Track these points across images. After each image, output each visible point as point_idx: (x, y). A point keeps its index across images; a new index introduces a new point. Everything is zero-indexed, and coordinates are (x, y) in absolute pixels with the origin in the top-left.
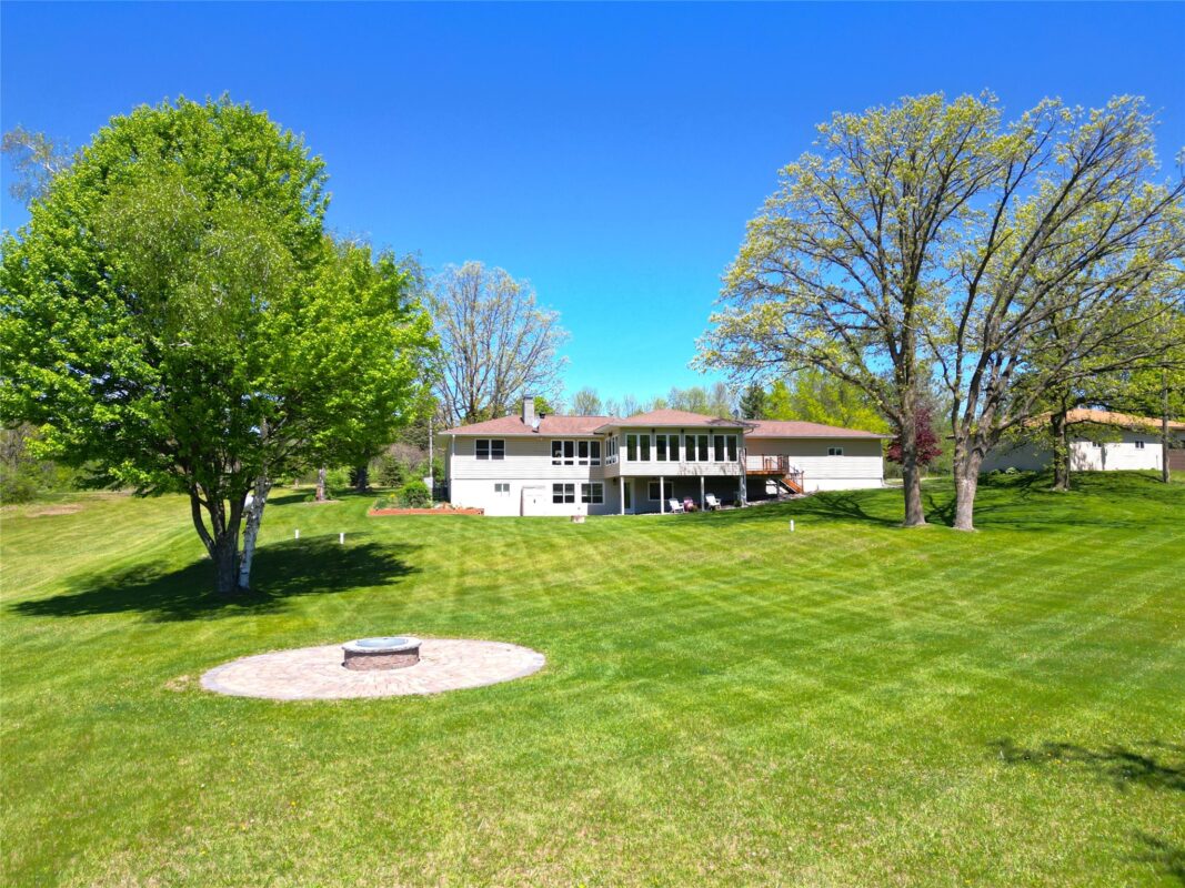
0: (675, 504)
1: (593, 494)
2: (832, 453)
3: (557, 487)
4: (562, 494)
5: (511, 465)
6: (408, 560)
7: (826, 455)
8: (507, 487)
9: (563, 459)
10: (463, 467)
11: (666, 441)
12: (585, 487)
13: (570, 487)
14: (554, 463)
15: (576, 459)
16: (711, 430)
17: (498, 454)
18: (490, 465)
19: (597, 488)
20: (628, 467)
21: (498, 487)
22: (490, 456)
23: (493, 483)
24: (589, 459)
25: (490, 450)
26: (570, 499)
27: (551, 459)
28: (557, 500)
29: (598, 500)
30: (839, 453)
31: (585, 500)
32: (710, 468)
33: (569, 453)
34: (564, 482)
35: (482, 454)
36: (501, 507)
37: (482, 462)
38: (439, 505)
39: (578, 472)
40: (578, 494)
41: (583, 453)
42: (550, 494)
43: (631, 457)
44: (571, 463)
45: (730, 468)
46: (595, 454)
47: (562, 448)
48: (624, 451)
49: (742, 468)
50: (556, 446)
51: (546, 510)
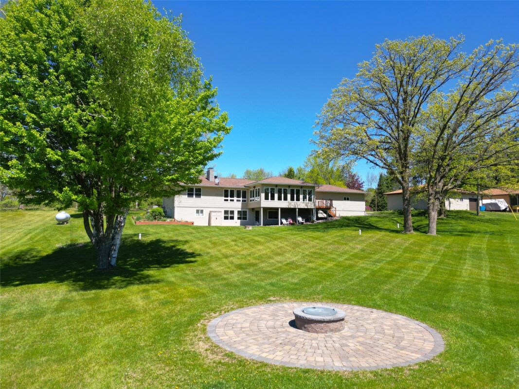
0: (284, 221)
1: (242, 215)
2: (345, 199)
3: (226, 212)
4: (229, 215)
5: (205, 201)
7: (342, 200)
8: (202, 212)
9: (229, 198)
10: (181, 201)
11: (282, 191)
12: (239, 212)
13: (232, 212)
14: (225, 200)
15: (235, 199)
16: (302, 187)
17: (198, 195)
18: (194, 200)
19: (245, 213)
20: (264, 203)
21: (198, 211)
22: (194, 196)
23: (195, 210)
24: (241, 199)
25: (194, 193)
26: (232, 218)
27: (224, 198)
28: (226, 218)
29: (245, 218)
30: (348, 199)
31: (239, 218)
32: (301, 204)
33: (232, 196)
34: (229, 210)
35: (190, 195)
36: (201, 221)
37: (190, 199)
38: (169, 220)
39: (236, 205)
40: (236, 215)
41: (238, 196)
42: (223, 215)
43: (266, 198)
44: (233, 200)
45: (310, 205)
46: (244, 196)
47: (228, 193)
48: (263, 195)
49: (315, 205)
50: (226, 191)
51: (219, 221)
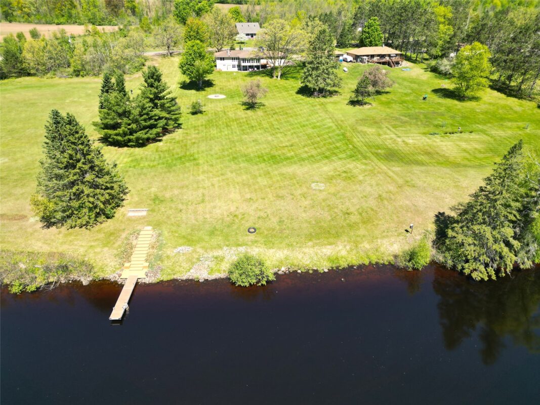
0: (250, 69)
3: (233, 67)
5: (226, 61)
6: (214, 83)
8: (225, 66)
9: (234, 61)
10: (218, 62)
11: (249, 60)
14: (232, 61)
15: (236, 61)
16: (255, 58)
17: (223, 60)
18: (222, 61)
19: (239, 66)
20: (243, 64)
23: (223, 65)
29: (239, 68)
31: (237, 68)
32: (255, 64)
34: (234, 64)
36: (224, 69)
38: (215, 68)
39: (236, 63)
40: (236, 66)
43: (243, 62)
45: (258, 64)
46: (238, 61)
47: (233, 59)
48: (242, 61)
49: (260, 64)
51: (231, 69)
